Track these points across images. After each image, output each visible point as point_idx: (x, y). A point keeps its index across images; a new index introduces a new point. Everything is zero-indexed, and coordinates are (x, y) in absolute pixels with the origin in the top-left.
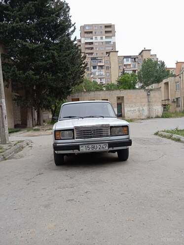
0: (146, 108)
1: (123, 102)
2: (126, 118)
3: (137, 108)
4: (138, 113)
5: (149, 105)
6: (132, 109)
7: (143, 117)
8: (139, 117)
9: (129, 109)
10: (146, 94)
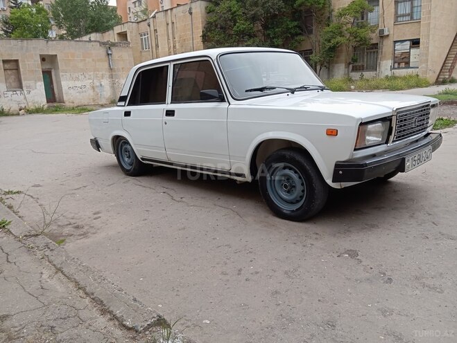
0: (106, 82)
1: (56, 68)
2: (68, 104)
3: (88, 83)
4: (91, 92)
5: (111, 77)
6: (79, 84)
7: (103, 102)
8: (94, 100)
9: (71, 84)
10: (105, 53)
